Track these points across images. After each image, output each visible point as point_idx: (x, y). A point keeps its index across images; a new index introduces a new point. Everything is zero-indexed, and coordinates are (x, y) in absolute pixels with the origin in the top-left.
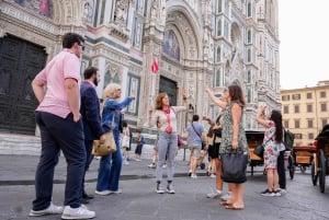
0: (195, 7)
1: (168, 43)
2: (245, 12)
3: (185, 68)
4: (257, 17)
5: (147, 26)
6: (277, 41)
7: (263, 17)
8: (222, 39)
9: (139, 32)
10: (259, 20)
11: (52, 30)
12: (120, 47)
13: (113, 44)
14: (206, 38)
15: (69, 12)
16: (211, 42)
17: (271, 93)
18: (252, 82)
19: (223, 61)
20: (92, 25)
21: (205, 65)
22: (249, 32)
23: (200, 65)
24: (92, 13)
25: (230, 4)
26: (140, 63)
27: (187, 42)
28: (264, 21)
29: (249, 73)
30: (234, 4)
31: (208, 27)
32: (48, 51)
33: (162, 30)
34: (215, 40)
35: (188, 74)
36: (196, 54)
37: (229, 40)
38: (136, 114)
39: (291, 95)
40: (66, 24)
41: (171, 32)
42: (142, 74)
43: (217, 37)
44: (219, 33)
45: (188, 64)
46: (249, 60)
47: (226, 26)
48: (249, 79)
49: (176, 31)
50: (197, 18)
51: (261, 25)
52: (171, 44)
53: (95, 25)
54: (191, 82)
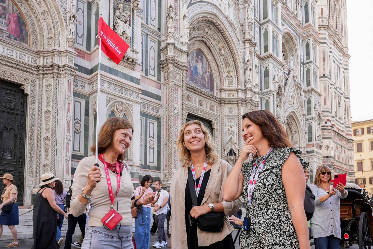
0: (230, 13)
1: (196, 68)
2: (301, 17)
3: (222, 102)
4: (318, 22)
5: (163, 45)
6: (346, 55)
7: (325, 23)
8: (271, 56)
9: (153, 54)
10: (320, 27)
11: (29, 59)
12: (126, 77)
13: (116, 73)
14: (248, 56)
15: (49, 31)
16: (256, 61)
17: (338, 127)
18: (314, 114)
19: (273, 87)
20: (84, 48)
21: (249, 95)
22: (308, 45)
23: (241, 95)
24: (82, 30)
25: (280, 5)
26: (158, 98)
27: (222, 64)
28: (326, 27)
29: (309, 102)
30: (285, 7)
31: (250, 41)
32: (28, 89)
33: (185, 48)
34: (261, 59)
35: (226, 108)
36: (234, 80)
37: (281, 58)
38: (158, 168)
39: (365, 127)
40: (47, 48)
41: (200, 52)
42: (161, 113)
43: (263, 55)
44: (266, 49)
45: (225, 95)
46: (309, 84)
47: (275, 38)
48: (309, 110)
49: (205, 51)
50: (234, 29)
51: (324, 34)
52: (200, 70)
53: (89, 48)
54: (231, 120)
